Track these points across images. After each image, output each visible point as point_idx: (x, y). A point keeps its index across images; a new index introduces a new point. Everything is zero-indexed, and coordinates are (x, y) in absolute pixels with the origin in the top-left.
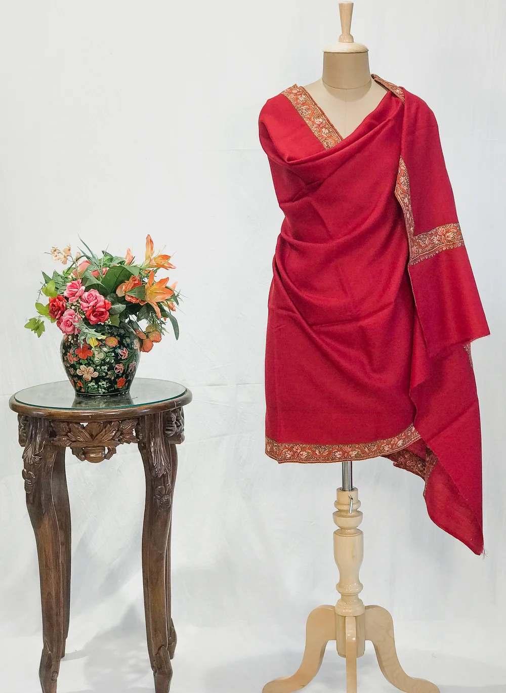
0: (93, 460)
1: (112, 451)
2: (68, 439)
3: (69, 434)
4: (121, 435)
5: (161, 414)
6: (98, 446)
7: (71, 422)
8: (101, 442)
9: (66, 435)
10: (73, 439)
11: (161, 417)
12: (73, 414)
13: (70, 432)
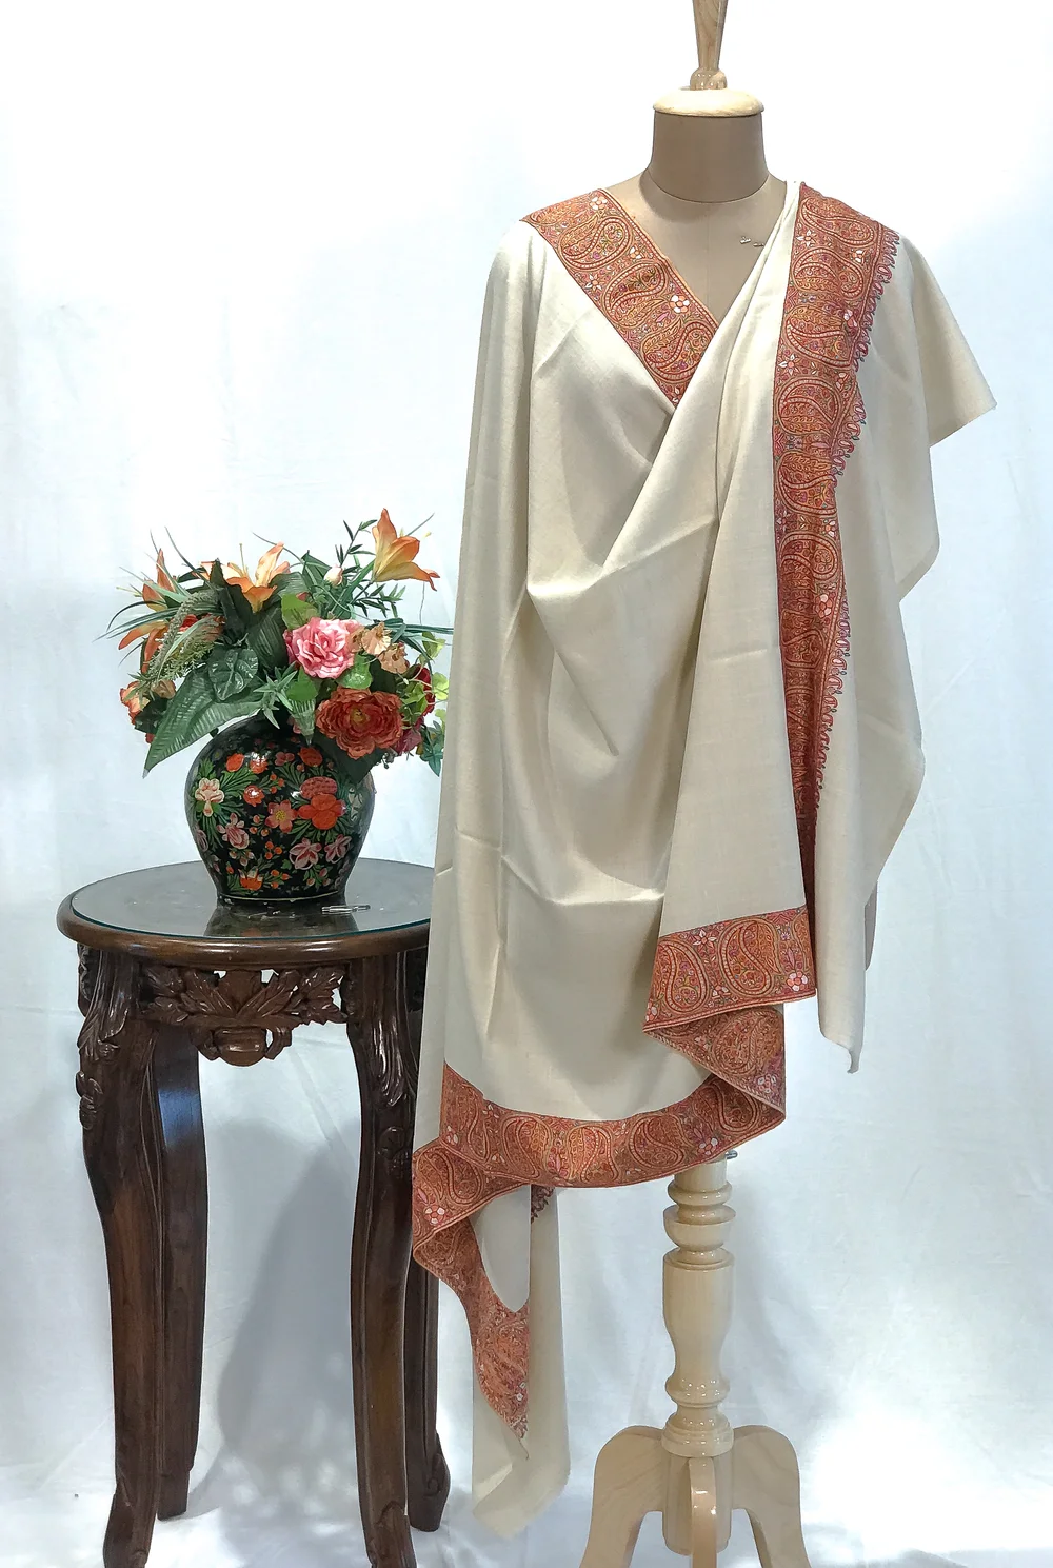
0: (233, 1059)
1: (284, 1041)
2: (179, 1007)
3: (183, 995)
4: (306, 1001)
5: (402, 955)
6: (247, 1028)
7: (189, 969)
8: (254, 1017)
9: (177, 998)
10: (192, 1009)
11: (401, 965)
12: (191, 950)
13: (185, 992)
